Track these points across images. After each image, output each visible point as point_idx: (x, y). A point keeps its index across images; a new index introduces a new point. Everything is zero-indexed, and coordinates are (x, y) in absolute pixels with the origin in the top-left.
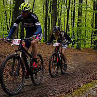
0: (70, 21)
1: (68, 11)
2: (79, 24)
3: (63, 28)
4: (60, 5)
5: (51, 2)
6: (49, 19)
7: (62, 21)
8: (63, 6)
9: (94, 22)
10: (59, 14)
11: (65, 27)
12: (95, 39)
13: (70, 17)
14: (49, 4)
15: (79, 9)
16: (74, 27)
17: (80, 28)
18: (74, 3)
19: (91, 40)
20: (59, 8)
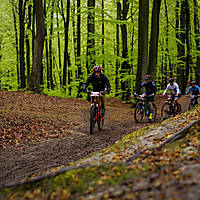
0: (72, 46)
1: (66, 25)
2: (91, 50)
3: (57, 59)
4: (49, 13)
5: (30, 7)
6: (28, 41)
7: (55, 45)
10: (48, 32)
11: (62, 59)
12: (124, 80)
13: (71, 37)
15: (89, 17)
16: (79, 55)
17: (93, 56)
18: (79, 5)
19: (117, 82)
20: (48, 19)
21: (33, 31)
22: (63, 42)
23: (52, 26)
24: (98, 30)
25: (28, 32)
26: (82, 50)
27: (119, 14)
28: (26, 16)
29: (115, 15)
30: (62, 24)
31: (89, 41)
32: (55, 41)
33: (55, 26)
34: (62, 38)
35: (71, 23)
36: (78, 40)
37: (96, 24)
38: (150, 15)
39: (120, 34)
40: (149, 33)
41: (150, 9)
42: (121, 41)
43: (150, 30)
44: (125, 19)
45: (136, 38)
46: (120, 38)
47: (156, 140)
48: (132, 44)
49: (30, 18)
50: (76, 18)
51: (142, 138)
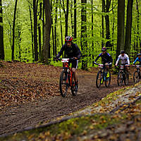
0: (70, 31)
1: (67, 16)
4: (54, 8)
5: (41, 4)
6: (39, 28)
7: (58, 30)
10: (54, 21)
13: (70, 25)
15: (82, 11)
20: (54, 12)
21: (43, 21)
22: (64, 28)
23: (56, 17)
24: (89, 20)
25: (40, 22)
26: (77, 33)
27: (103, 8)
28: (38, 11)
29: (101, 9)
30: (64, 16)
31: (82, 28)
32: (58, 28)
33: (59, 17)
34: (64, 26)
35: (69, 15)
36: (75, 27)
37: (87, 16)
38: (126, 8)
39: (104, 22)
40: (125, 21)
41: (126, 4)
42: (105, 27)
43: (126, 19)
44: (108, 11)
45: (116, 25)
46: (105, 25)
47: (131, 97)
48: (113, 29)
49: (41, 12)
50: (73, 11)
51: (120, 96)
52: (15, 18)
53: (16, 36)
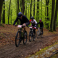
0: (32, 12)
2: (38, 14)
3: (28, 16)
4: (26, 3)
6: (20, 11)
7: (27, 12)
8: (28, 3)
9: (47, 12)
10: (26, 8)
11: (30, 16)
12: (47, 23)
13: (32, 10)
14: (20, 2)
15: (37, 4)
16: (34, 15)
17: (38, 16)
18: (35, 1)
19: (45, 23)
21: (21, 8)
27: (46, 3)
30: (30, 6)
33: (28, 7)
35: (32, 6)
38: (55, 4)
39: (46, 9)
44: (48, 5)
46: (47, 10)
50: (34, 4)
51: (46, 51)
52: (10, 6)
53: (10, 14)
